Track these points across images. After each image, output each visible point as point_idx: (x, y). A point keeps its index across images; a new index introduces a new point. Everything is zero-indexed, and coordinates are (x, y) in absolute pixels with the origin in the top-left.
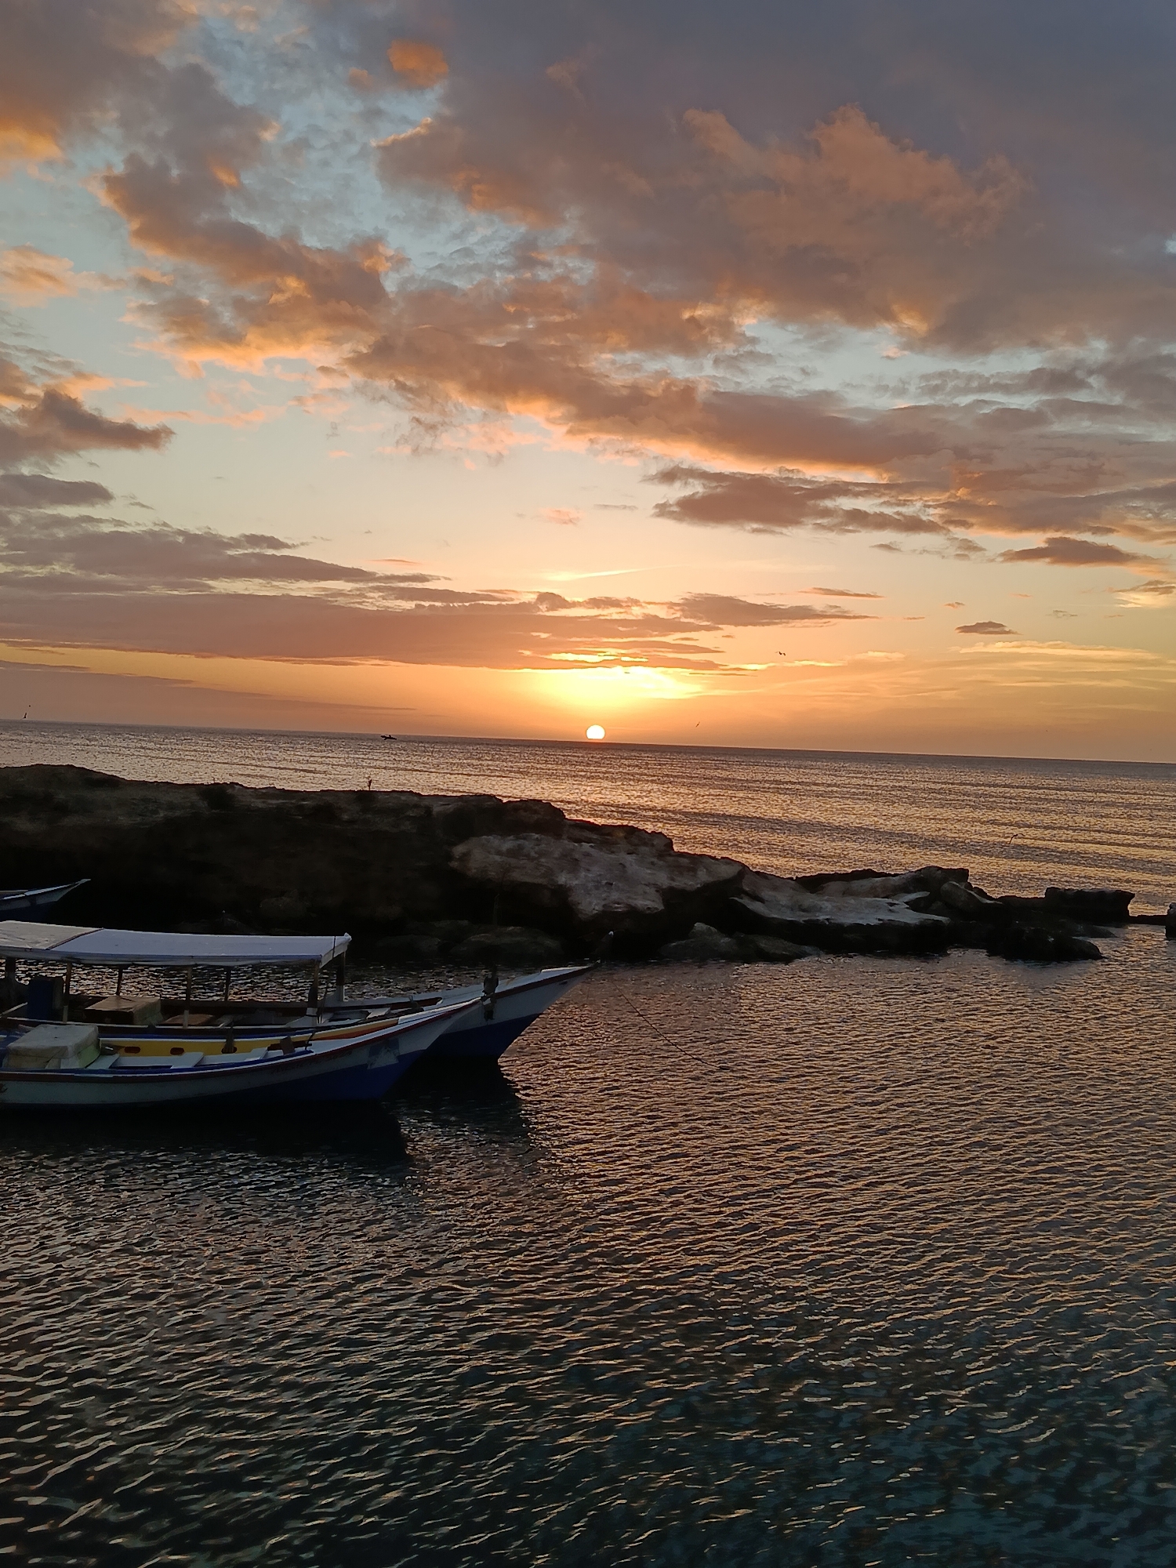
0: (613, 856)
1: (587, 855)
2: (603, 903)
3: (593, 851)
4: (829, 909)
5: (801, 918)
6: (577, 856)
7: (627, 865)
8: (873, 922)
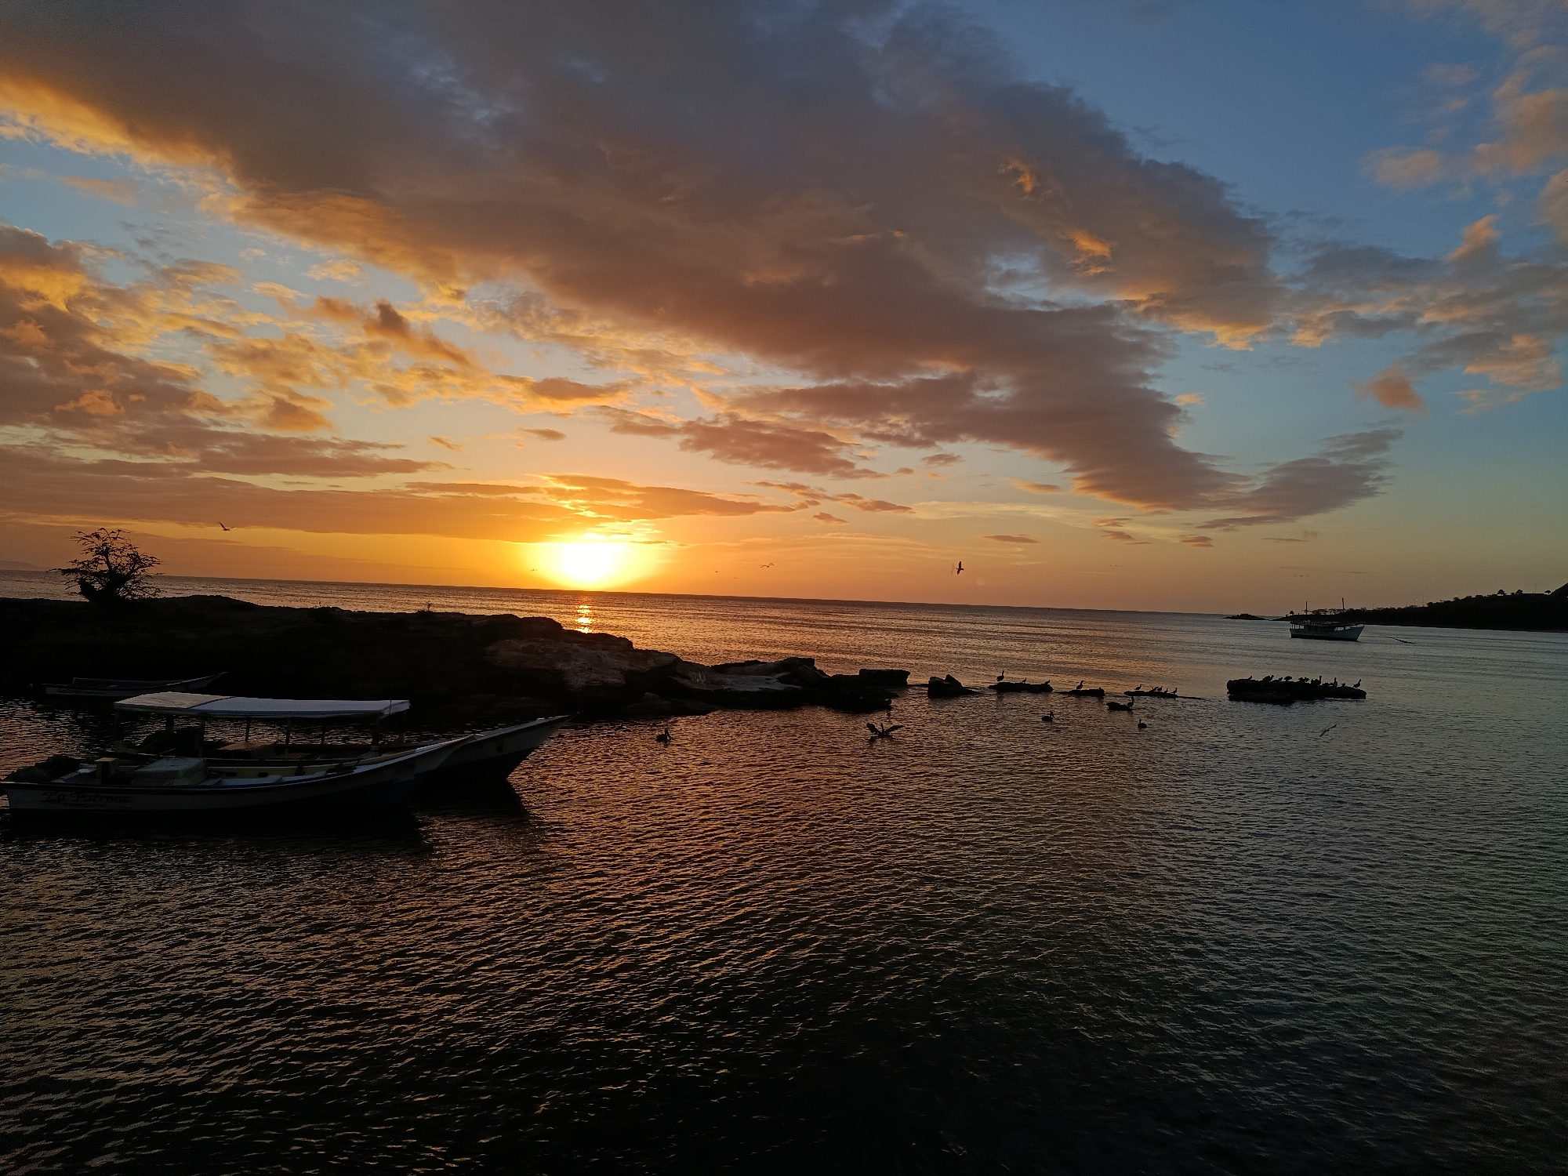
0: (593, 651)
1: (577, 650)
2: (586, 680)
3: (579, 648)
4: (729, 682)
5: (712, 688)
6: (569, 652)
7: (603, 657)
8: (756, 690)
